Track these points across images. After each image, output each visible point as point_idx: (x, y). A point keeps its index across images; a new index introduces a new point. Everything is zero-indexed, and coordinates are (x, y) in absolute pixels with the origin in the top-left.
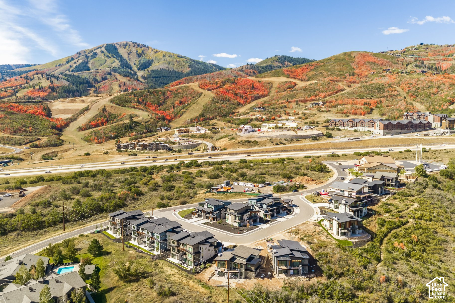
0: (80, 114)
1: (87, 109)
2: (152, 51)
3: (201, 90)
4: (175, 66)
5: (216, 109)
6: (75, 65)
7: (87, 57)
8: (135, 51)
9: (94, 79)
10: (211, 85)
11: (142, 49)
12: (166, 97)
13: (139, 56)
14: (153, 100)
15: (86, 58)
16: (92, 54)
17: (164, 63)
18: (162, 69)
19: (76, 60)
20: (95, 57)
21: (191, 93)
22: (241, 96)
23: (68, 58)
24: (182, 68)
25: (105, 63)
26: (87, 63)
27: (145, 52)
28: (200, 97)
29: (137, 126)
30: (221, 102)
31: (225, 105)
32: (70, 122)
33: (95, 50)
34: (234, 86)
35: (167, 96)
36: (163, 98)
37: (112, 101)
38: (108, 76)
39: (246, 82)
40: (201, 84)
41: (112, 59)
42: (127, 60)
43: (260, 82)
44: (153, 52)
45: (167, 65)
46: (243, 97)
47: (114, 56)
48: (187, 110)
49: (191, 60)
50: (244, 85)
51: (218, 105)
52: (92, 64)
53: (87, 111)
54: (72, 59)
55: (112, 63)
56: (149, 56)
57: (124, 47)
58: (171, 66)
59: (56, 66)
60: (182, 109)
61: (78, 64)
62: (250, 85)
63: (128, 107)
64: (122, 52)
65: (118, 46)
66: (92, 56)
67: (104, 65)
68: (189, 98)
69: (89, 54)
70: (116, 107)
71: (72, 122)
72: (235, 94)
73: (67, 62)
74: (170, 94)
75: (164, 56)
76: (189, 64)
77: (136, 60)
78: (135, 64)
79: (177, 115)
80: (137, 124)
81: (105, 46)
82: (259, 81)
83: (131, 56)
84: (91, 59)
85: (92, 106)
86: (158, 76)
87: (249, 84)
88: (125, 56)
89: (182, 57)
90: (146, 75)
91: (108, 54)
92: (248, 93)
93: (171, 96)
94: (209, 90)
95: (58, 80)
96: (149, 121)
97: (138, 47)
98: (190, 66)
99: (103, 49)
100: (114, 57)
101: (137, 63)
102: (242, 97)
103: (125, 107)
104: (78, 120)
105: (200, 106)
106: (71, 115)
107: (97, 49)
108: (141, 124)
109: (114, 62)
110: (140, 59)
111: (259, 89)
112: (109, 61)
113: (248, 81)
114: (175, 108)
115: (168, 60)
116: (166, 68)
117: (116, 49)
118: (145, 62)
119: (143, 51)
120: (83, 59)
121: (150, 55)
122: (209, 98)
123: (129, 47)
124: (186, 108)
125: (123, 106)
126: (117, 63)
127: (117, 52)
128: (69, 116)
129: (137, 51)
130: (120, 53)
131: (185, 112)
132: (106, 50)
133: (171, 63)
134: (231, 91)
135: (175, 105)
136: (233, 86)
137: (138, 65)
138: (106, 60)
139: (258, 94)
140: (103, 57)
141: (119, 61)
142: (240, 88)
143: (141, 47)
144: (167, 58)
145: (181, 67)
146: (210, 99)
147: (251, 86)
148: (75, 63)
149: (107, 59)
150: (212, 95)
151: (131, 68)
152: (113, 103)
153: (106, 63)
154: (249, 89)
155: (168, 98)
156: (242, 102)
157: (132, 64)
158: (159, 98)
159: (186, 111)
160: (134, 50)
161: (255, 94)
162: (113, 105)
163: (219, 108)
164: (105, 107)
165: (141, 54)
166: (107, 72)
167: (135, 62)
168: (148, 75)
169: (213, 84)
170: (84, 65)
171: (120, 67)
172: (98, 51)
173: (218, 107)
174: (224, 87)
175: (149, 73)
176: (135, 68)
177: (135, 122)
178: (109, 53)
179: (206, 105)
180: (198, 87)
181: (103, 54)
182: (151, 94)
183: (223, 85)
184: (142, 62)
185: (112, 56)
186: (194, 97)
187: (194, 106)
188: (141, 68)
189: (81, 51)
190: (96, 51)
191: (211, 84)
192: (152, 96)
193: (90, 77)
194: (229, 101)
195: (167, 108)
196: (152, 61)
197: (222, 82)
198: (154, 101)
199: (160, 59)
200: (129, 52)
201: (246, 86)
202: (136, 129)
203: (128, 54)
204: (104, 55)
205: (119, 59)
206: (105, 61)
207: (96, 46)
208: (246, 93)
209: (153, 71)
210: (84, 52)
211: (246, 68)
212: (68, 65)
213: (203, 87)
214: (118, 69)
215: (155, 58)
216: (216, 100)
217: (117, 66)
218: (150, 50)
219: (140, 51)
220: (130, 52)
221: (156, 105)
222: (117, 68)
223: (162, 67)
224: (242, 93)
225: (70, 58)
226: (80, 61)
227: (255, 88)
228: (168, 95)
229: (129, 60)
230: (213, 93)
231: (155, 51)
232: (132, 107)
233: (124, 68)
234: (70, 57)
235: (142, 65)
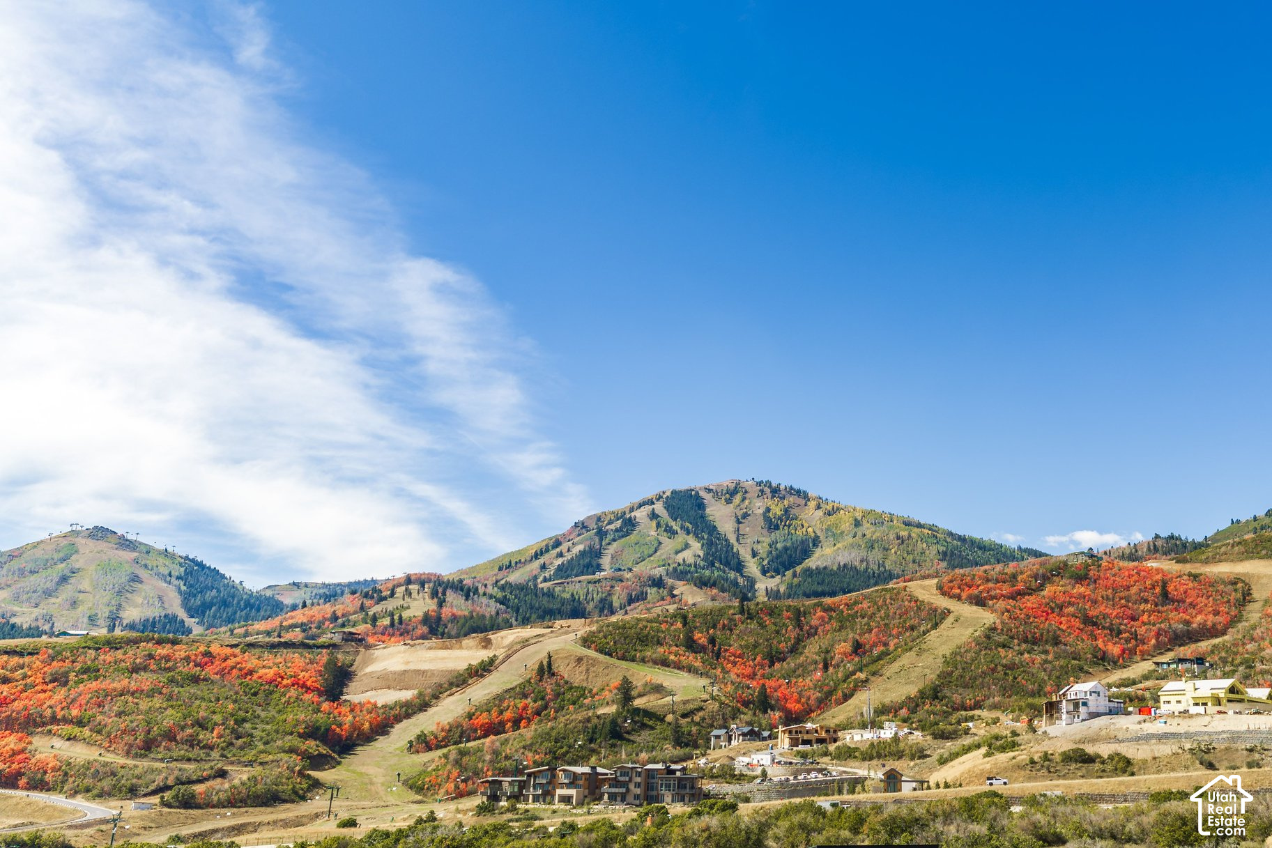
0: (451, 684)
1: (484, 669)
2: (819, 507)
3: (943, 602)
4: (892, 557)
5: (994, 670)
6: (559, 561)
7: (601, 533)
8: (761, 511)
9: (602, 601)
10: (990, 585)
11: (786, 502)
12: (806, 628)
13: (772, 525)
14: (752, 640)
15: (597, 539)
16: (618, 524)
17: (852, 546)
18: (845, 566)
19: (564, 548)
20: (627, 534)
21: (906, 612)
22: (1111, 630)
23: (544, 543)
24: (914, 562)
25: (656, 551)
26: (599, 554)
27: (793, 511)
28: (935, 626)
29: (644, 726)
30: (1024, 646)
31: (1039, 659)
32: (398, 719)
33: (632, 510)
34: (1082, 589)
35: (811, 627)
36: (791, 632)
37: (586, 641)
38: (652, 592)
39: (1136, 578)
40: (951, 581)
41: (682, 537)
42: (732, 539)
43: (1195, 577)
44: (820, 513)
45: (863, 553)
46: (1120, 632)
47: (690, 526)
48: (874, 674)
49: (951, 534)
50: (1128, 588)
51: (1006, 656)
52: (612, 558)
53: (482, 676)
54: (557, 544)
55: (677, 552)
56: (806, 525)
57: (726, 500)
58: (875, 556)
59: (500, 569)
60: (853, 673)
61: (568, 556)
62: (1153, 587)
63: (643, 661)
64: (720, 515)
65: (707, 497)
66: (617, 530)
67: (652, 558)
68: (895, 632)
69: (610, 522)
70: (595, 662)
71: (408, 716)
72: (1088, 620)
73: (536, 556)
74: (822, 618)
75: (857, 523)
76: (941, 549)
77: (760, 539)
78: (754, 554)
79: (830, 693)
80: (647, 719)
81: (664, 496)
82: (1190, 575)
83: (745, 529)
84: (614, 540)
85: (509, 657)
86: (827, 589)
87: (1148, 582)
88: (726, 527)
89: (919, 526)
90: (782, 589)
91: (673, 523)
92: (1145, 617)
93: (828, 627)
94: (979, 602)
95: (467, 599)
96: (701, 709)
97: (773, 497)
98: (945, 554)
99: (659, 507)
100: (688, 533)
101: (763, 549)
102: (1115, 632)
103: (633, 660)
104: (431, 711)
105: (930, 660)
106: (416, 692)
107: (640, 506)
108: (661, 719)
109: (687, 546)
110: (777, 535)
111: (1193, 605)
112: (669, 545)
113: (1142, 573)
114: (831, 669)
115: (868, 536)
116: (857, 564)
117: (701, 506)
118: (789, 544)
119: (786, 511)
120: (588, 543)
121: (811, 520)
122: (971, 630)
123: (744, 499)
124: (873, 668)
125: (623, 658)
126: (694, 550)
127: (703, 517)
128: (407, 695)
129: (768, 510)
130: (711, 518)
131: (867, 681)
132: (667, 508)
133: (876, 545)
134: (1071, 609)
135: (832, 658)
136: (1080, 589)
137: (764, 556)
138: (660, 543)
139: (1187, 623)
140: (653, 533)
141: (703, 545)
142: (1108, 599)
143: (784, 498)
144: (867, 528)
145: (911, 557)
146: (977, 634)
147: (1158, 590)
148: (561, 555)
149: (664, 539)
150: (987, 617)
151: (739, 567)
152: (589, 647)
153: (658, 553)
154: (1146, 601)
155: (813, 632)
156: (1115, 650)
157: (745, 553)
158: (778, 632)
159: (873, 678)
160: (758, 506)
161: (1175, 620)
162: (591, 653)
163: (1011, 667)
164: (550, 657)
165: (780, 518)
166: (650, 578)
167: (758, 547)
168: (790, 586)
169: (997, 581)
170: (587, 560)
171: (702, 563)
172: (641, 515)
173: (1004, 661)
174: (1045, 593)
175: (796, 581)
176: (753, 568)
177: (637, 711)
178: (675, 520)
179: (954, 654)
180: (935, 591)
181: (654, 523)
182: (751, 617)
183: (1041, 587)
184: (779, 546)
185: (682, 527)
186: (912, 628)
187: (906, 659)
188: (774, 565)
189: (589, 517)
190: (633, 514)
191: (988, 580)
192: (753, 625)
193: (590, 596)
194: (1056, 642)
195: (800, 671)
196: (816, 542)
197: (1036, 577)
198: (756, 645)
199: (842, 533)
200: (740, 513)
201: (1134, 590)
202: (638, 739)
203: (739, 522)
204: (658, 525)
205: (703, 538)
206: (656, 545)
207: (637, 499)
208: (1133, 619)
209: (809, 572)
210: (599, 519)
211: (1149, 549)
212: (536, 565)
213: (958, 591)
214: (693, 569)
215: (827, 530)
216: (1002, 639)
217: (691, 560)
218: (812, 504)
219: (777, 510)
220: (745, 516)
221: (758, 658)
222: (690, 565)
223: (843, 559)
224: (1116, 617)
225: (551, 543)
226: (580, 547)
227: (1173, 601)
228: (815, 622)
229: (738, 540)
230: (993, 611)
231: (829, 508)
232: (655, 662)
233: (713, 565)
234: (551, 539)
235: (778, 557)
